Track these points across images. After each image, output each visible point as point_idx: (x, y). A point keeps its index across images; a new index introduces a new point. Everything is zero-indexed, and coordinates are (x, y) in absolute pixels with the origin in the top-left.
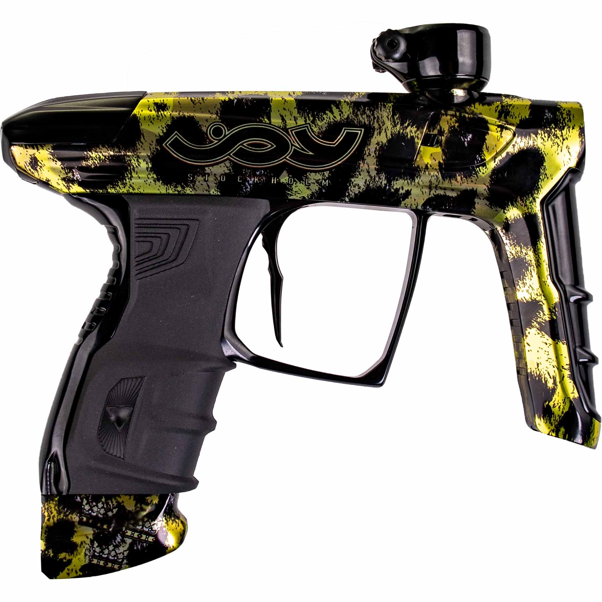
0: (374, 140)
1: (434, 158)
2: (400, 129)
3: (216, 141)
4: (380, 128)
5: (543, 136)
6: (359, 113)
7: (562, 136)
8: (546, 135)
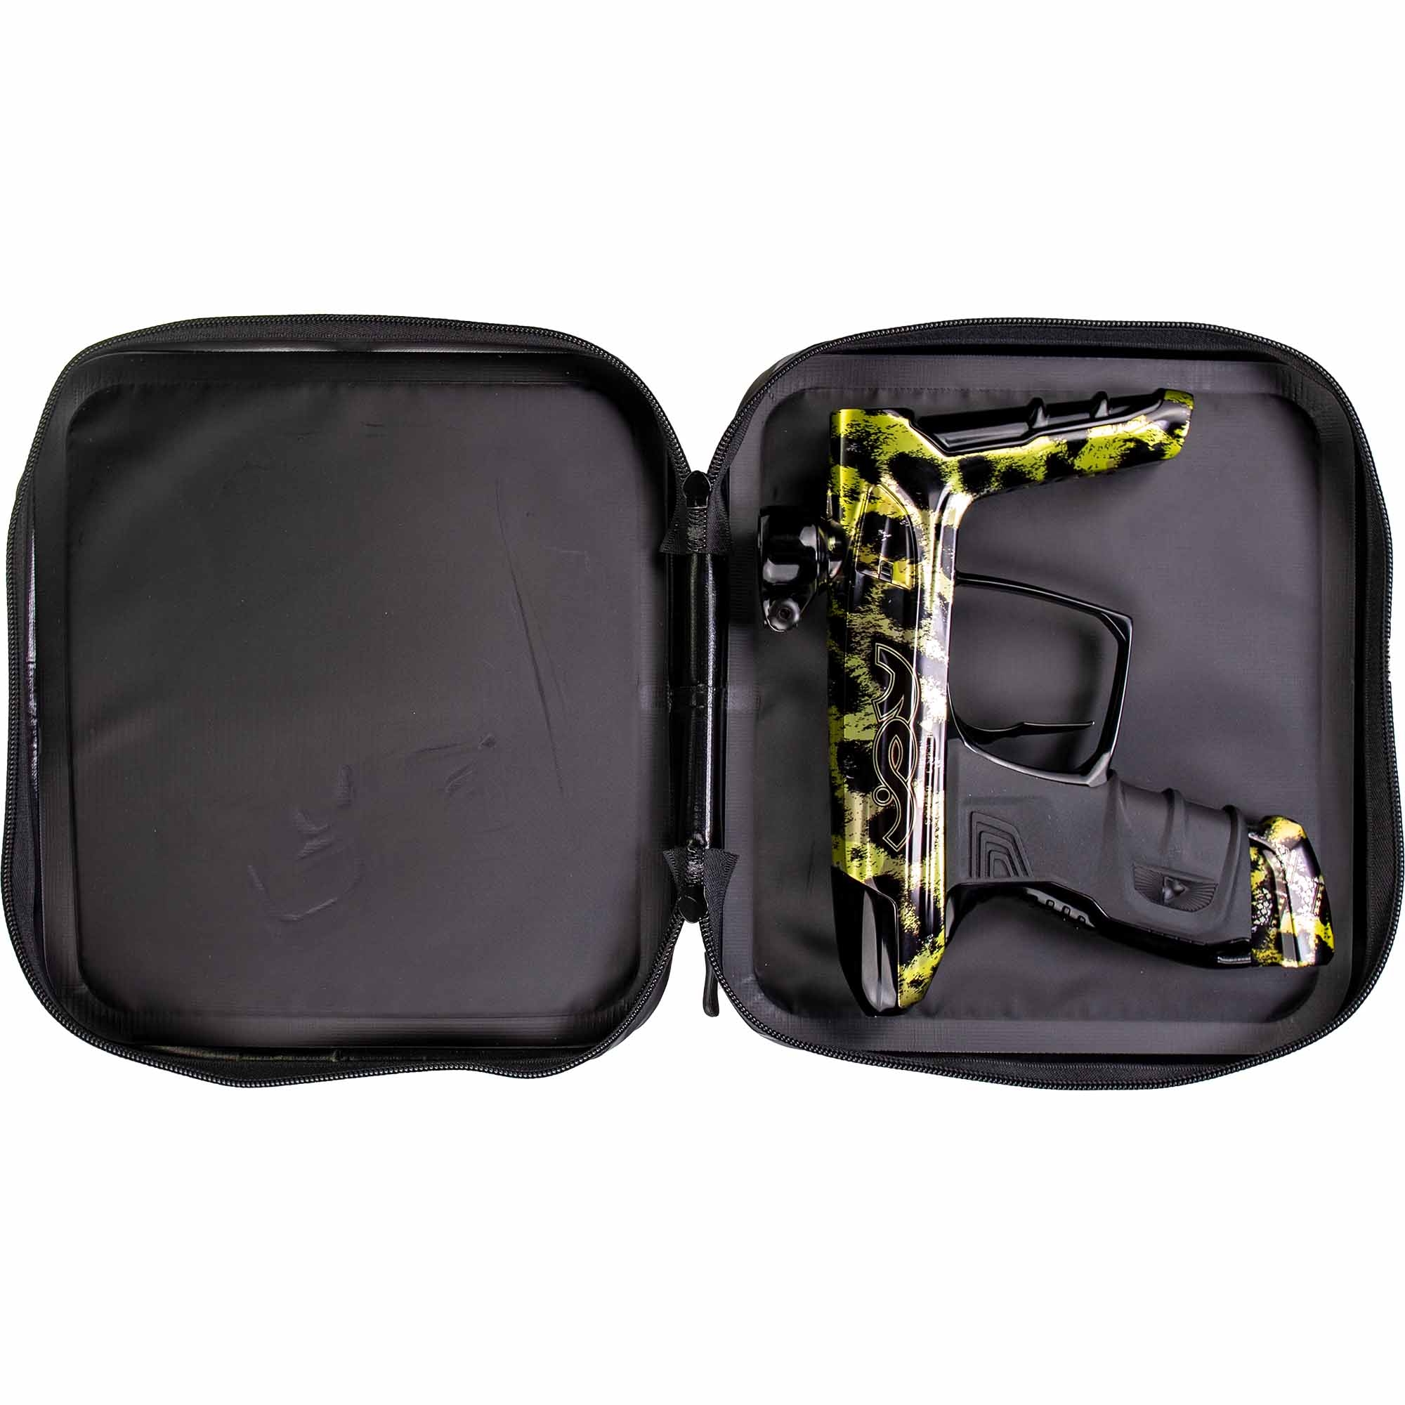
0: (888, 632)
1: (905, 570)
2: (875, 605)
3: (893, 796)
4: (875, 626)
5: (877, 454)
6: (859, 648)
7: (876, 434)
8: (876, 450)
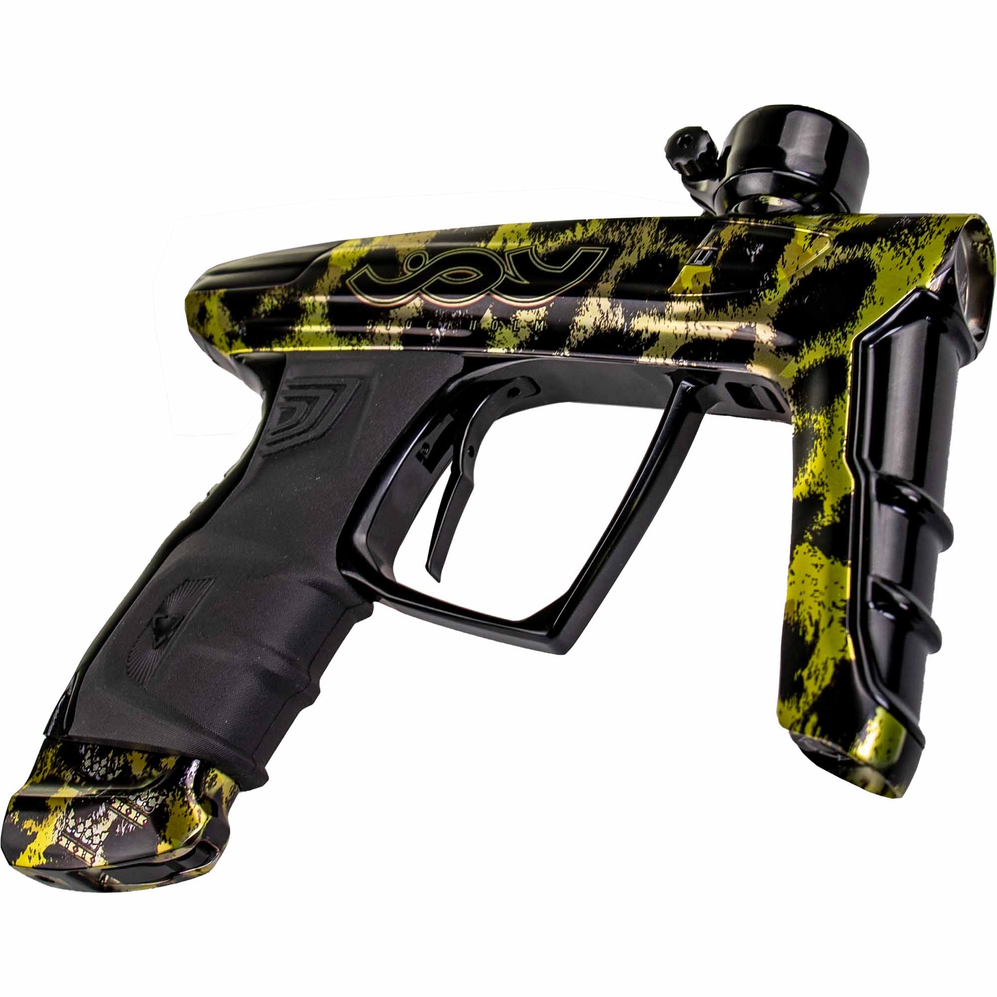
0: (618, 263)
1: (697, 280)
2: (662, 246)
3: (410, 273)
4: (632, 247)
5: (883, 245)
6: (610, 230)
7: (916, 243)
8: (889, 243)
